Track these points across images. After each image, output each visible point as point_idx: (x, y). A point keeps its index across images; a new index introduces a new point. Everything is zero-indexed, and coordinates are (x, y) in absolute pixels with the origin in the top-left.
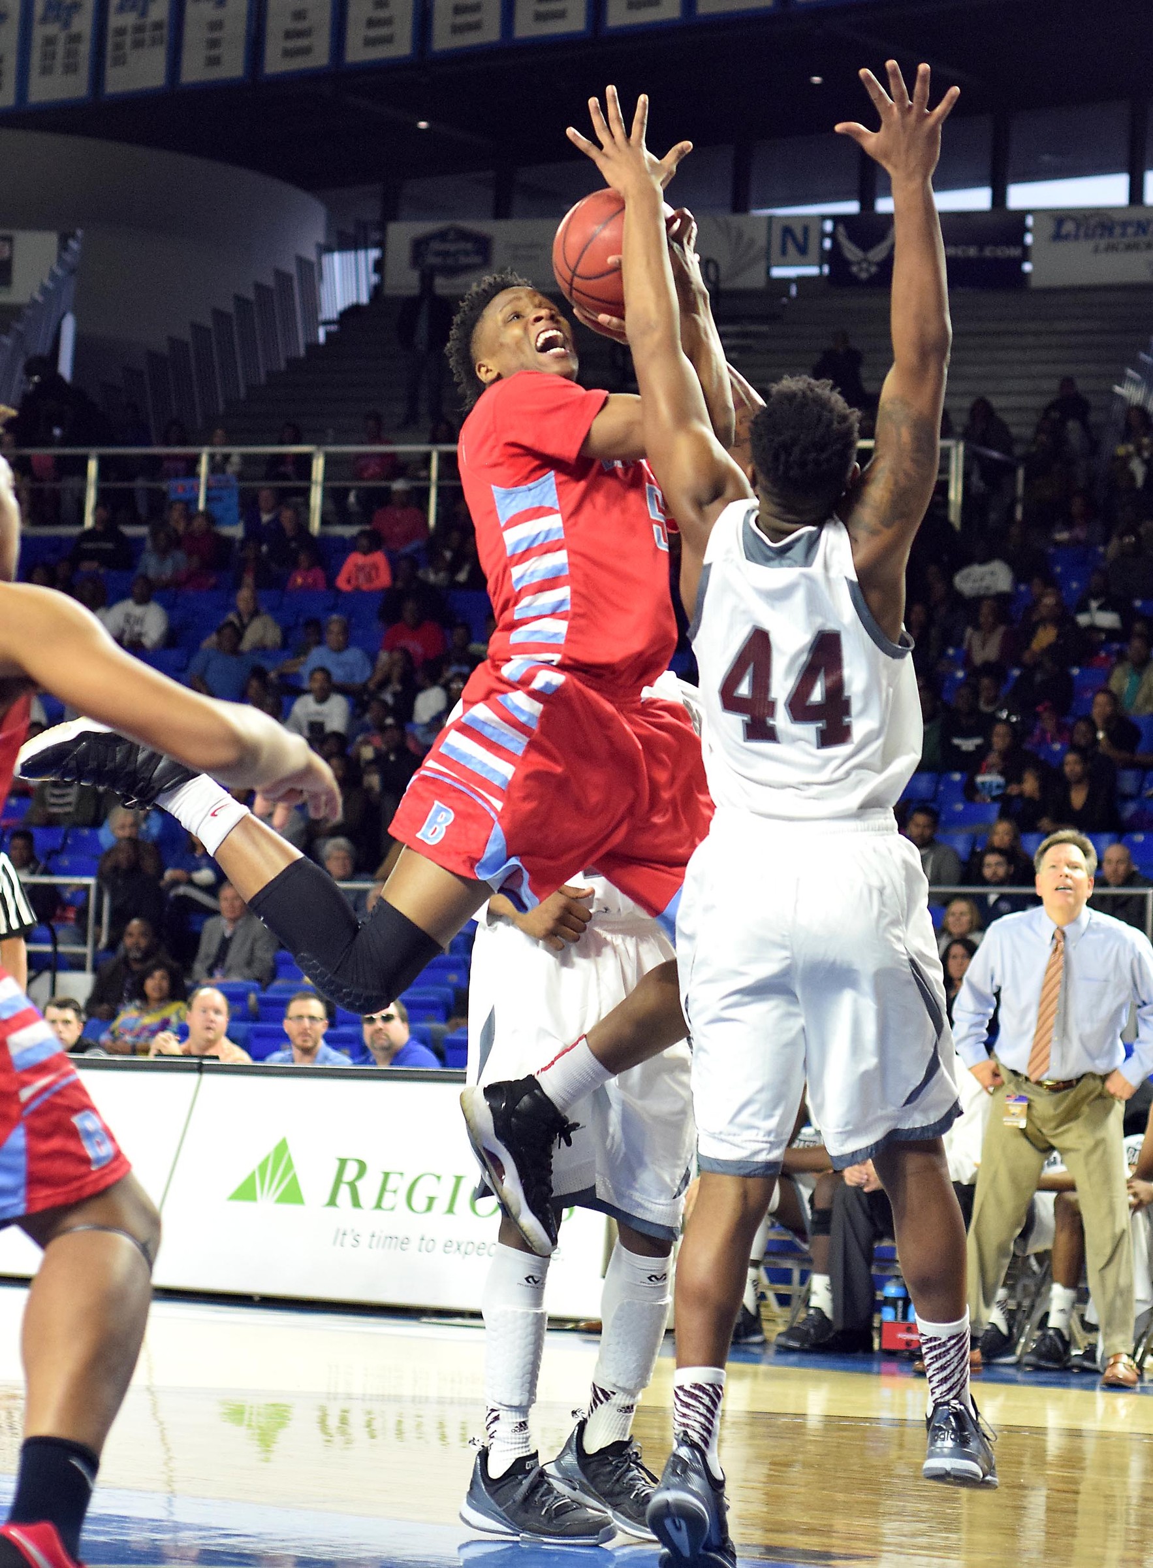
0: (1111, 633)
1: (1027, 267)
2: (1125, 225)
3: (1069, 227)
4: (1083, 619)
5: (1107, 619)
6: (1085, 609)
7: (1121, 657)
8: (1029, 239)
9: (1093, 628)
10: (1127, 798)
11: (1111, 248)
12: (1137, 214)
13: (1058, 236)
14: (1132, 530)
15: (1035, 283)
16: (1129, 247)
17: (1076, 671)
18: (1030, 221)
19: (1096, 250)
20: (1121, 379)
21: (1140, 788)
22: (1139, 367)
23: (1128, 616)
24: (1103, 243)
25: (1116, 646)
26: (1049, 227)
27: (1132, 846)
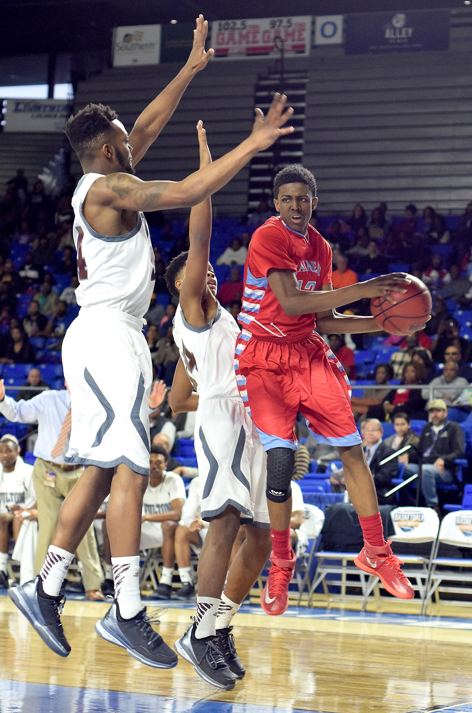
0: (34, 280)
1: (3, 123)
2: (46, 107)
3: (21, 107)
4: (22, 274)
5: (33, 274)
6: (23, 269)
7: (38, 290)
8: (4, 111)
9: (26, 278)
10: (38, 349)
11: (39, 116)
12: (50, 102)
13: (17, 110)
14: (44, 236)
15: (6, 130)
16: (48, 116)
17: (18, 296)
18: (5, 103)
19: (33, 117)
20: (42, 172)
21: (44, 346)
22: (50, 168)
23: (42, 273)
24: (36, 114)
25: (36, 286)
26: (13, 107)
27: (41, 370)
